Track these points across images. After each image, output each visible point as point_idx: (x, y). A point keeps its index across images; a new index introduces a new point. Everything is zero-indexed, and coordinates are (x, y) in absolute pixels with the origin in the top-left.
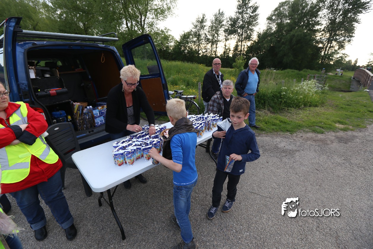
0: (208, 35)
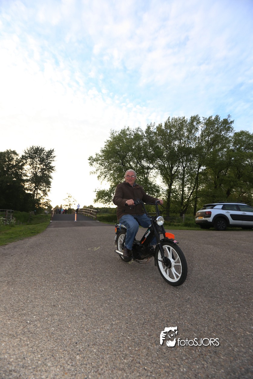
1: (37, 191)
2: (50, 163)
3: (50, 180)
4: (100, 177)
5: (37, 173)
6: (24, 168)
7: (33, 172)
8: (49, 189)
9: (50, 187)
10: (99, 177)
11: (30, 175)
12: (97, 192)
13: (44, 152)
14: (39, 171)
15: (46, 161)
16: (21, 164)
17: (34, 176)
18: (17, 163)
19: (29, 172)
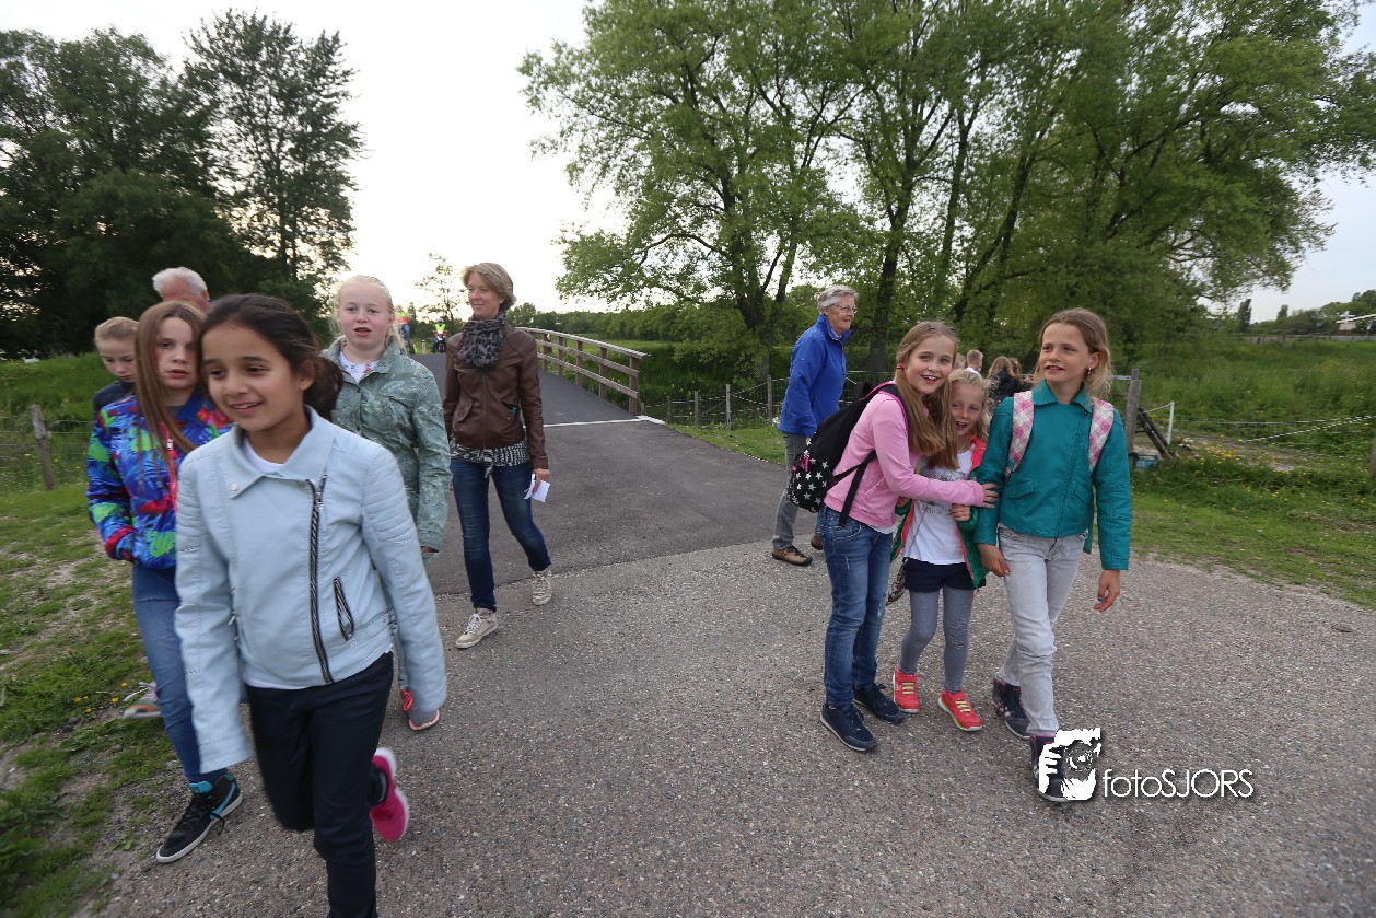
1: (294, 247)
2: (328, 109)
3: (346, 192)
4: (582, 170)
5: (279, 163)
6: (210, 135)
7: (260, 154)
8: (348, 239)
9: (349, 229)
10: (575, 172)
11: (244, 170)
12: (566, 247)
13: (292, 47)
14: (285, 149)
15: (310, 98)
16: (190, 113)
17: (266, 174)
18: (170, 106)
19: (236, 152)
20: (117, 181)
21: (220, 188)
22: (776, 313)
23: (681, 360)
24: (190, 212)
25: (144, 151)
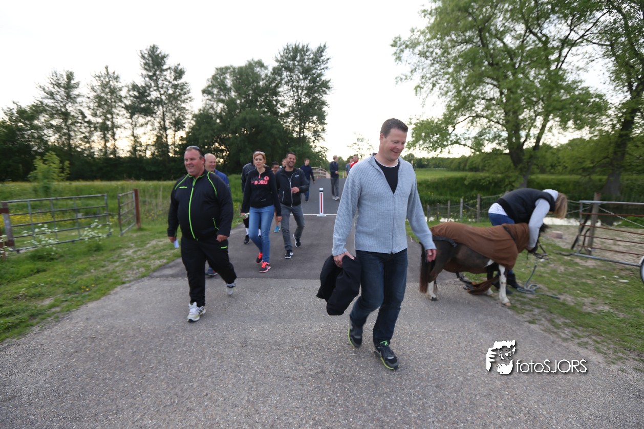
0: (86, 115)
1: (303, 132)
2: (320, 75)
3: (325, 108)
4: (423, 88)
5: (301, 99)
6: (279, 92)
8: (323, 128)
10: (419, 89)
11: (289, 102)
12: (413, 126)
13: (308, 53)
14: (303, 94)
15: (314, 72)
16: (274, 85)
17: (296, 104)
18: (267, 83)
19: (286, 97)
20: (247, 113)
21: (280, 112)
22: (531, 157)
23: (470, 184)
24: (268, 123)
25: (258, 101)
